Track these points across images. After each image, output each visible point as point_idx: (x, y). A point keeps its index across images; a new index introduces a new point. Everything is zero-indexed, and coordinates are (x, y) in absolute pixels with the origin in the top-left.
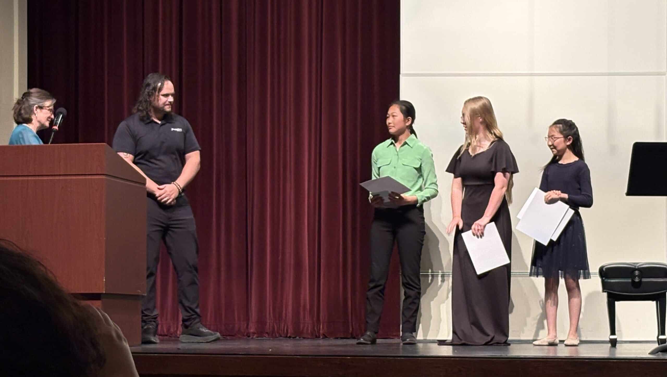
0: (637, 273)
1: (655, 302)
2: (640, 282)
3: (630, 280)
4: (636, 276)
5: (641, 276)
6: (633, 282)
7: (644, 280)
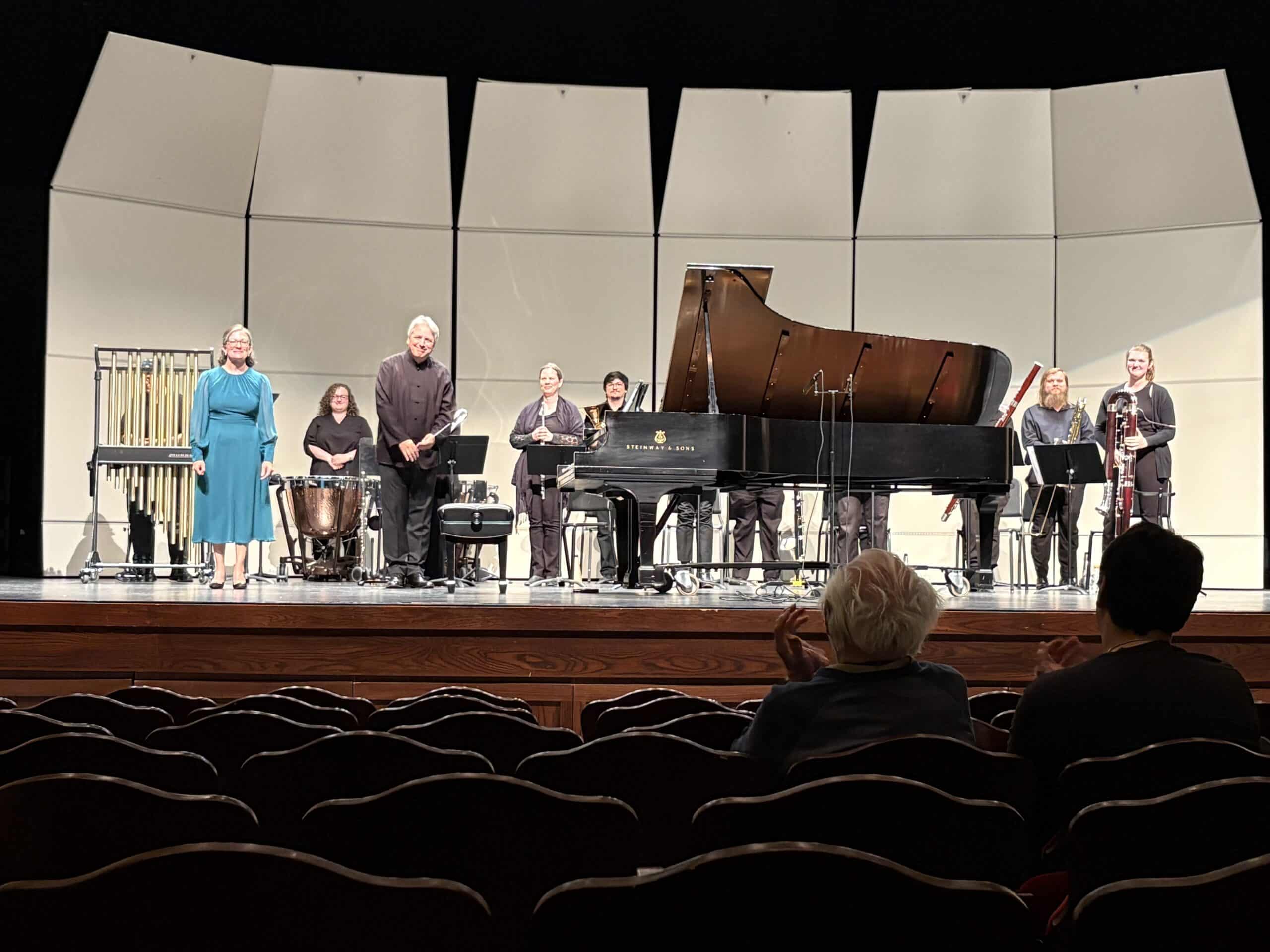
0: (477, 514)
1: (497, 546)
2: (481, 524)
3: (470, 523)
4: (475, 518)
5: (480, 519)
6: (473, 524)
7: (484, 523)
